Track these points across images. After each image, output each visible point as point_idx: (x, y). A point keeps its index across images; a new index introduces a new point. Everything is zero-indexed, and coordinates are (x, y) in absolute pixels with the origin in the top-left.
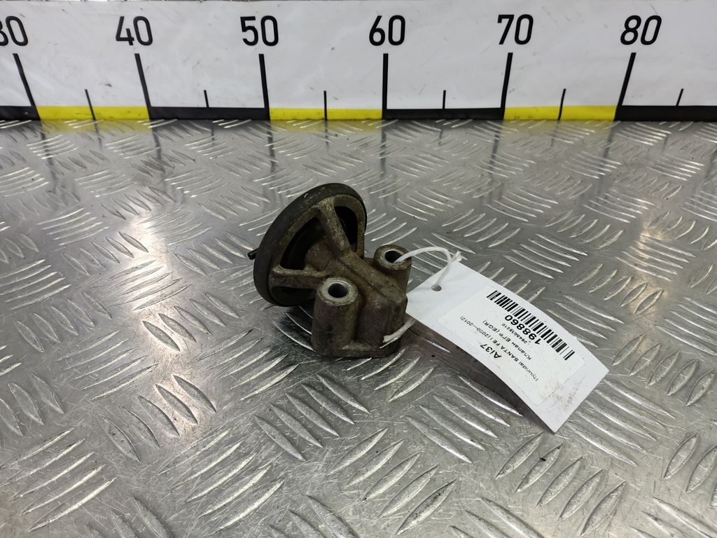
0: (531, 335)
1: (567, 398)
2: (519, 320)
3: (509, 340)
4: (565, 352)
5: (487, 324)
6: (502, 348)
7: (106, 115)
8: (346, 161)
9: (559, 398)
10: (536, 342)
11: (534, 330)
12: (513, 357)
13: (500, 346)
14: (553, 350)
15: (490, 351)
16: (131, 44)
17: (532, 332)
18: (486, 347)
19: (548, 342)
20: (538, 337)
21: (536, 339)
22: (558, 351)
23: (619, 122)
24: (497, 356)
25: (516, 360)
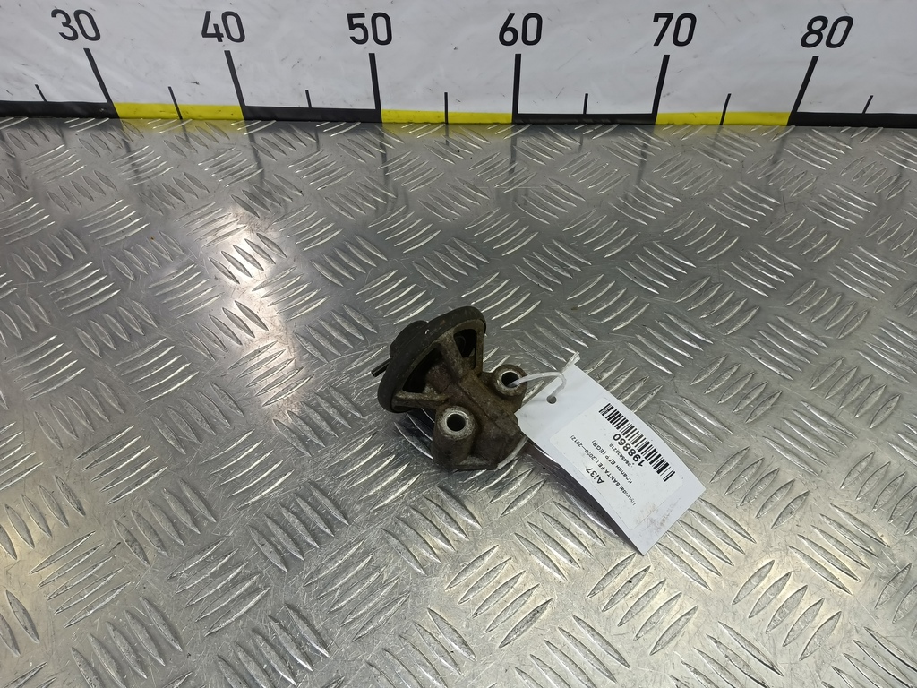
0: (635, 456)
1: (660, 521)
2: (626, 440)
3: (614, 463)
4: (666, 472)
5: (595, 445)
6: (607, 472)
7: (195, 114)
8: (469, 195)
9: (653, 521)
10: (640, 464)
11: (639, 451)
12: (615, 481)
13: (605, 470)
14: (655, 471)
15: (595, 476)
16: (220, 40)
17: (637, 453)
18: (591, 472)
19: (651, 463)
20: (643, 458)
21: (640, 460)
22: (659, 472)
23: (793, 127)
24: (600, 481)
25: (618, 484)
